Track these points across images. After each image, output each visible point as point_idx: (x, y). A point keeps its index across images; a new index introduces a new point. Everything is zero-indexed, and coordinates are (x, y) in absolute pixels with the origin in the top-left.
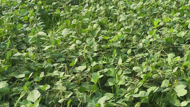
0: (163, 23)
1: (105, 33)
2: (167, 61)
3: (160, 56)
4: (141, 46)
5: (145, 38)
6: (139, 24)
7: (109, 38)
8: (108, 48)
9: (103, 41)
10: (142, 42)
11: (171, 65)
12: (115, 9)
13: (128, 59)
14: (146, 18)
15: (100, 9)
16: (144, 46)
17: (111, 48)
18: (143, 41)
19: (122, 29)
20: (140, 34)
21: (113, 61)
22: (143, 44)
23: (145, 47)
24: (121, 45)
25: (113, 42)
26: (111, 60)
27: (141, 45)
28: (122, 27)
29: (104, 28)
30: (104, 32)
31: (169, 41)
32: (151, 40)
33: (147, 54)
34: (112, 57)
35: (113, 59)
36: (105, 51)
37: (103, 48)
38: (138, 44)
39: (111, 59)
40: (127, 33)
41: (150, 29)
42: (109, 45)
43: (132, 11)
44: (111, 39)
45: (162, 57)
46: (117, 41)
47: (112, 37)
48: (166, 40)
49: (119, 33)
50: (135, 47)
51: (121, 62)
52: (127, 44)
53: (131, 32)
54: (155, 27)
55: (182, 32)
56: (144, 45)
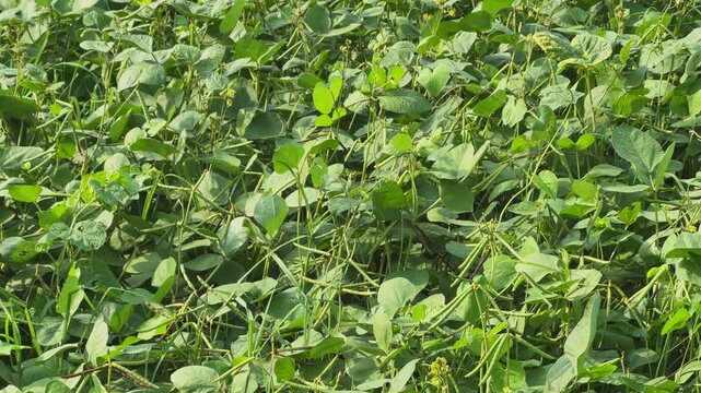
0: (364, 97)
1: (27, 166)
2: (372, 326)
3: (336, 298)
4: (236, 240)
5: (260, 190)
6: (229, 104)
7: (46, 192)
8: (41, 258)
9: (17, 212)
10: (243, 214)
11: (394, 346)
12: (110, 14)
13: (153, 323)
14: (285, 67)
15: (19, 14)
16: (252, 234)
17: (54, 253)
18: (252, 204)
19: (132, 136)
20: (237, 163)
21: (59, 336)
22: (246, 224)
23: (259, 240)
24: (123, 234)
25: (67, 219)
26: (51, 333)
27: (236, 230)
28: (135, 122)
29: (25, 130)
30: (20, 158)
31: (391, 202)
32: (293, 201)
33: (268, 285)
34: (54, 314)
35: (63, 327)
36: (23, 277)
37: (8, 255)
38: (224, 226)
39: (50, 323)
40: (159, 158)
41: (298, 130)
42: (43, 240)
43: (200, 25)
44: (60, 199)
45: (347, 299)
46: (91, 214)
47: (69, 186)
48: (377, 197)
49: (113, 163)
50: (206, 242)
51: (105, 341)
52: (162, 223)
53: (180, 155)
54: (324, 121)
55: (464, 150)
56: (256, 229)
